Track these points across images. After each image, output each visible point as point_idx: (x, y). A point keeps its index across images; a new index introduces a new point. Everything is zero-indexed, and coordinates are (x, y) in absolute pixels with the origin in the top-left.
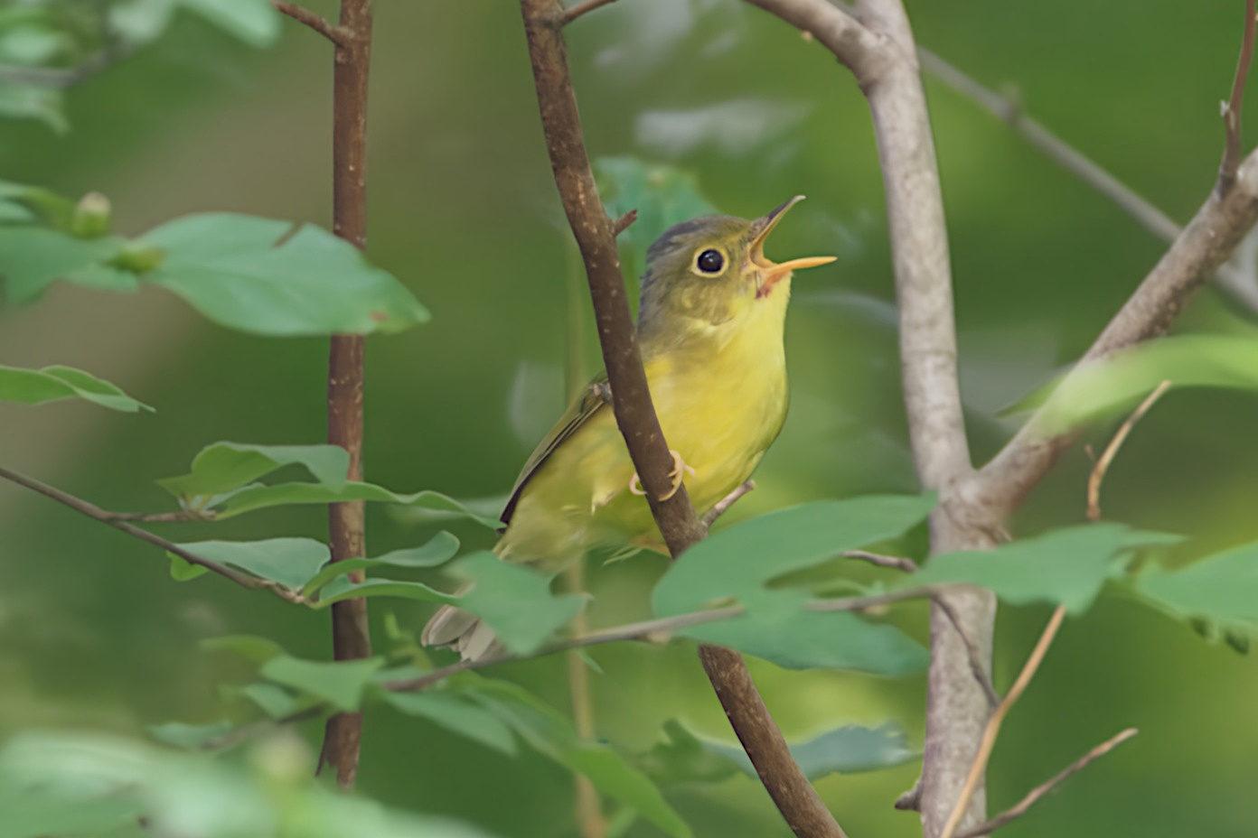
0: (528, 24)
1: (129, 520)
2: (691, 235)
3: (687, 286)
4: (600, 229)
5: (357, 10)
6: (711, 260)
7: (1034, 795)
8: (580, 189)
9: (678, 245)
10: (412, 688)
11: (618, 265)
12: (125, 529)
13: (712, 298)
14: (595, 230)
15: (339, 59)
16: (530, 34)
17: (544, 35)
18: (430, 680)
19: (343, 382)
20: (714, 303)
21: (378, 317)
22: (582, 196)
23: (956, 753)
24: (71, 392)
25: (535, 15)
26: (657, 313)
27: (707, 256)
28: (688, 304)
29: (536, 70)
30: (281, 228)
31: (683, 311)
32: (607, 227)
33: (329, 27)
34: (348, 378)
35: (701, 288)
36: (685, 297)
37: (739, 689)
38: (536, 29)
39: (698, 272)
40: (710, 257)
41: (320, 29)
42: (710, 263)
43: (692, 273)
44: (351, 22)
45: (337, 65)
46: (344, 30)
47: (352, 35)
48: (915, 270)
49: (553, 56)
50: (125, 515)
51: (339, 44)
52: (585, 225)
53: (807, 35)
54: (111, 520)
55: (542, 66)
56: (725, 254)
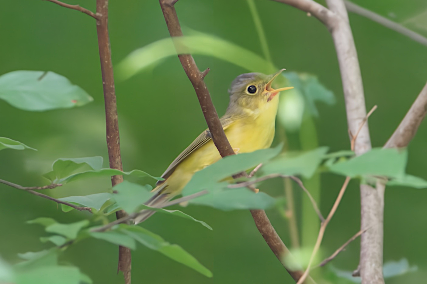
0: (161, 5)
1: (32, 189)
2: (246, 79)
3: (244, 97)
4: (198, 76)
5: (102, 7)
6: (252, 89)
7: (337, 252)
8: (188, 62)
9: (242, 82)
11: (206, 88)
12: (32, 193)
13: (253, 102)
14: (196, 76)
15: (98, 24)
16: (163, 9)
17: (168, 9)
18: (109, 227)
19: (112, 137)
20: (253, 103)
21: (75, 101)
22: (189, 65)
23: (371, 255)
24: (3, 146)
25: (163, 2)
26: (233, 106)
27: (251, 87)
28: (244, 104)
29: (167, 22)
30: (40, 73)
31: (242, 106)
32: (200, 75)
33: (92, 13)
34: (113, 135)
35: (249, 98)
36: (243, 101)
37: (269, 233)
38: (165, 8)
39: (247, 93)
40: (252, 88)
41: (89, 14)
42: (252, 90)
43: (246, 93)
44: (100, 11)
45: (97, 26)
46: (98, 14)
47: (101, 15)
48: (350, 91)
49: (171, 16)
50: (31, 188)
51: (97, 18)
52: (192, 75)
53: (309, 14)
54: (26, 190)
55: (168, 20)
56: (257, 87)
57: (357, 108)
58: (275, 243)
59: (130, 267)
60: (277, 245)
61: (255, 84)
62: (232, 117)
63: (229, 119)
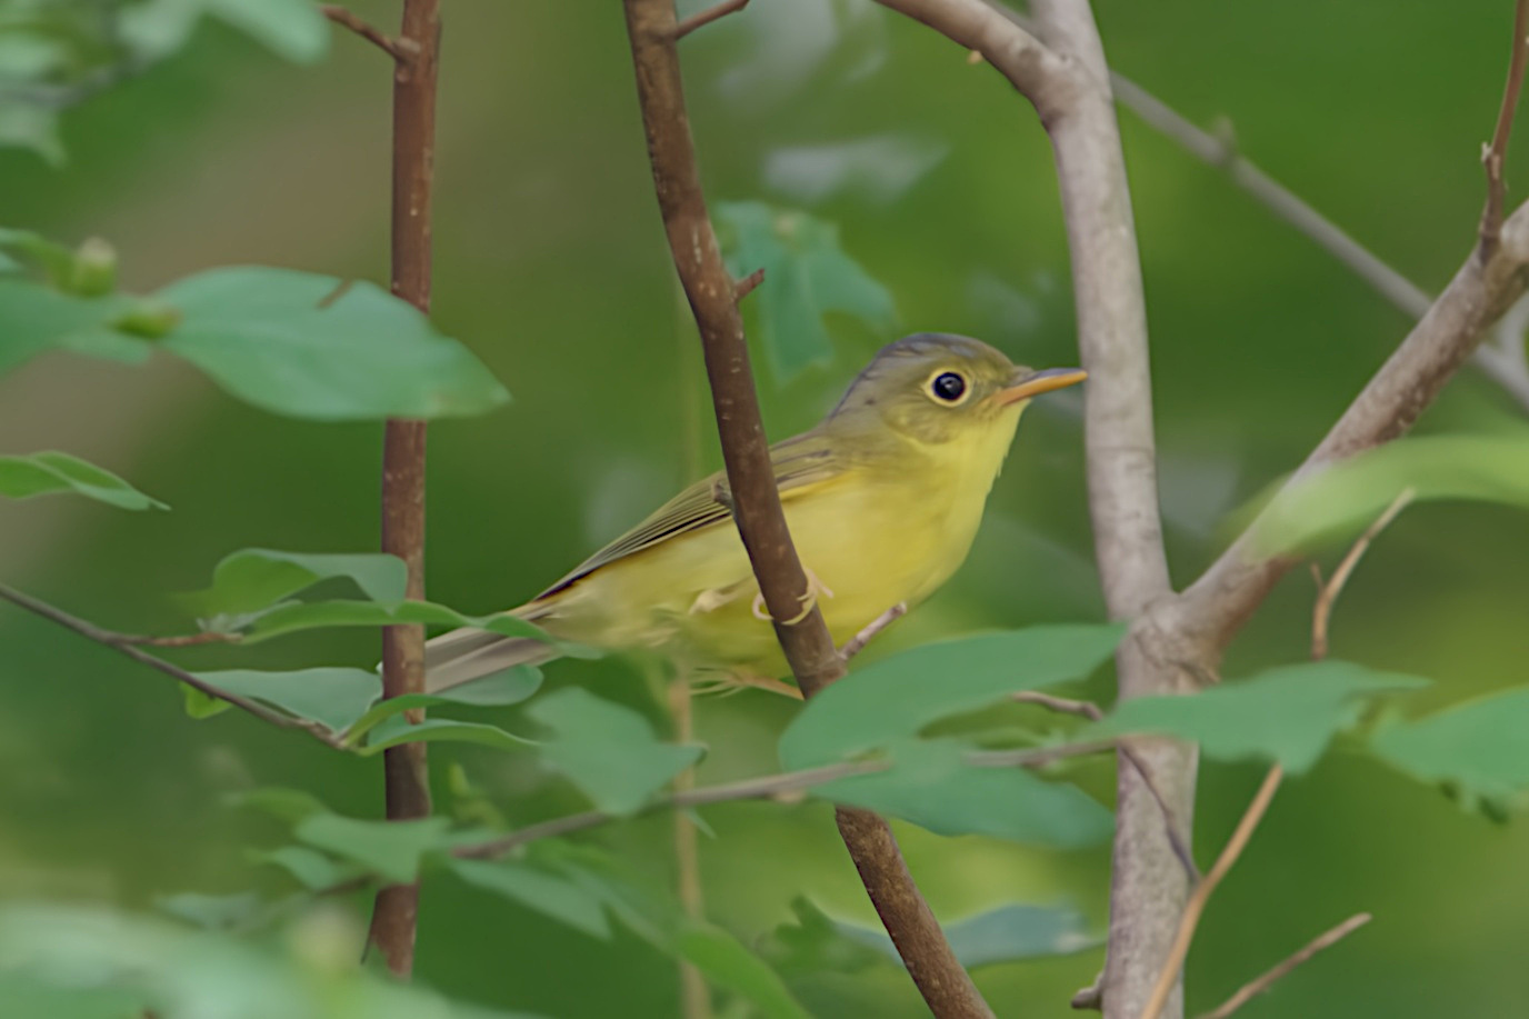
0: (633, 37)
1: (136, 644)
3: (910, 400)
4: (719, 291)
5: (424, 17)
6: (950, 386)
7: (1243, 995)
8: (696, 241)
10: (482, 855)
11: (740, 335)
12: (132, 656)
14: (714, 293)
15: (400, 77)
16: (636, 50)
17: (652, 52)
18: (504, 845)
19: (400, 477)
21: (448, 396)
22: (698, 251)
23: (1147, 939)
24: (65, 484)
25: (642, 26)
27: (944, 381)
29: (644, 97)
30: (323, 285)
31: (894, 423)
32: (728, 290)
33: (387, 40)
34: (406, 472)
35: (926, 408)
36: (902, 411)
37: (883, 859)
38: (643, 45)
39: (930, 393)
40: (949, 382)
41: (378, 41)
42: (949, 389)
43: (922, 390)
44: (416, 34)
45: (397, 84)
46: (407, 43)
47: (417, 48)
48: (1104, 346)
49: (663, 76)
51: (401, 59)
52: (701, 286)
53: (976, 56)
54: (112, 644)
55: (650, 90)
56: (968, 382)
57: (1125, 413)
58: (898, 892)
59: (414, 937)
60: (904, 902)
61: (966, 372)
62: (831, 457)
63: (818, 460)
